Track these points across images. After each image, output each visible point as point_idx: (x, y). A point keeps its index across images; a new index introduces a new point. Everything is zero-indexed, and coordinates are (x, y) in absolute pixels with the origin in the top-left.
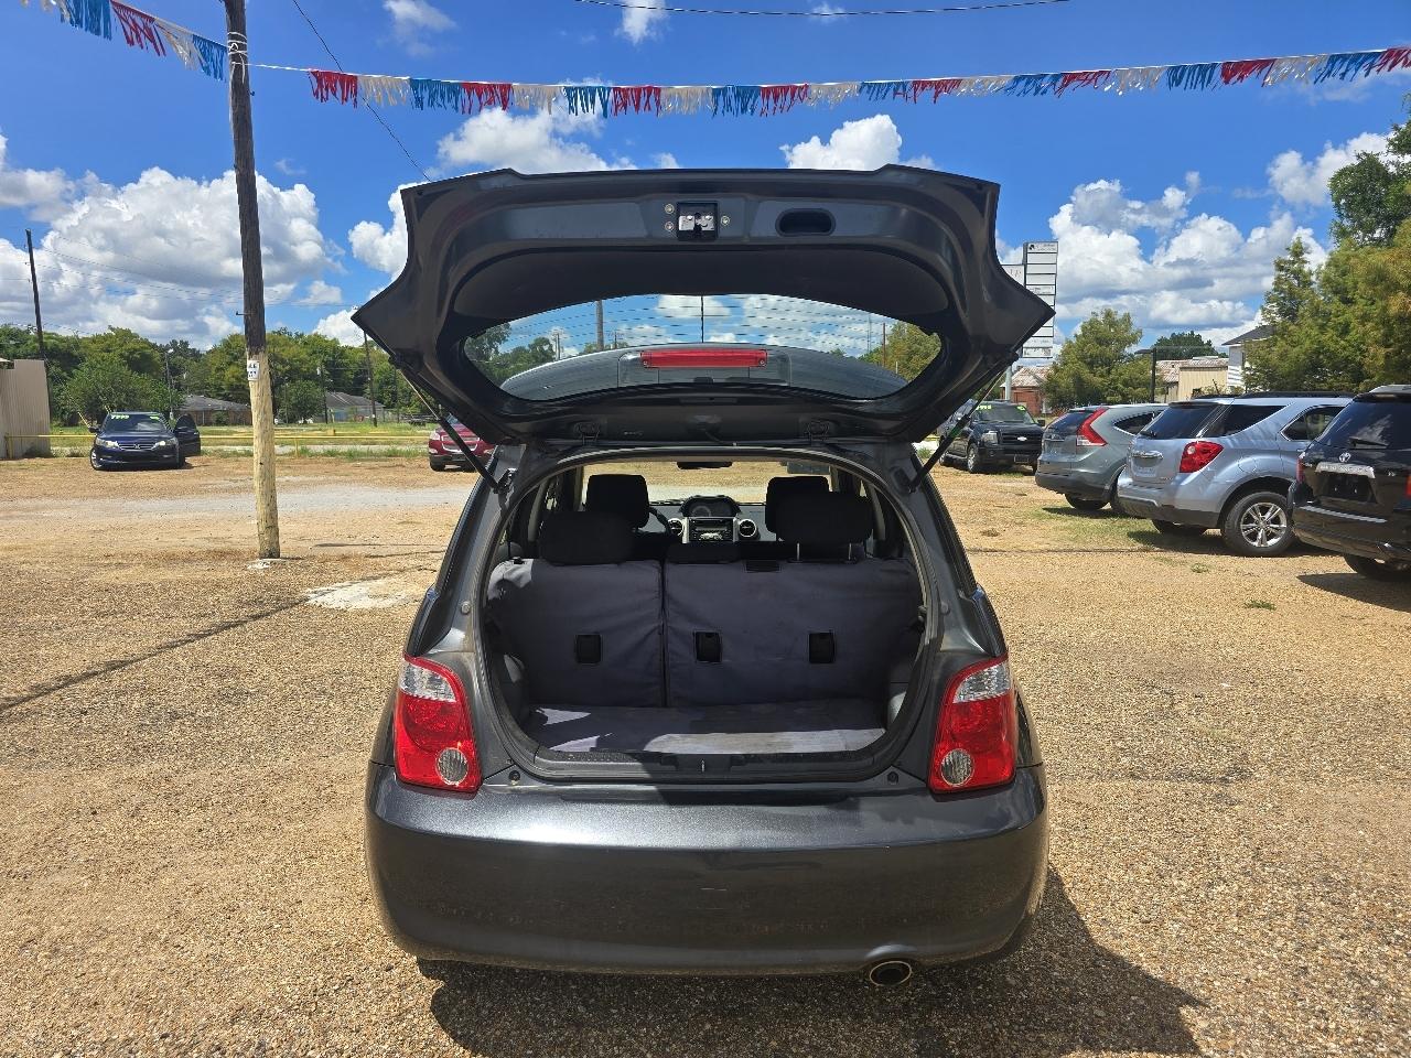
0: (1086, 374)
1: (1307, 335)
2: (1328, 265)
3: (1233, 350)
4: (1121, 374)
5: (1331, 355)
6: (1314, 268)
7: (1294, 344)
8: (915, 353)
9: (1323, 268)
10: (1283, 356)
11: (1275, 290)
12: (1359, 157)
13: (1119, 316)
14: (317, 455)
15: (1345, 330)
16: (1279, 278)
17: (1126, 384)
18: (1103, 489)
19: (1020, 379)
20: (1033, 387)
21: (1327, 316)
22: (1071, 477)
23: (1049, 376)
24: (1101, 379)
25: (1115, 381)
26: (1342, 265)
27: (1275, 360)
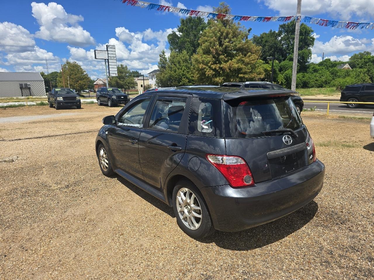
0: (119, 81)
1: (168, 73)
2: (170, 56)
3: (150, 76)
4: (127, 81)
5: (173, 77)
6: (167, 57)
7: (166, 74)
8: (72, 74)
9: (169, 57)
10: (164, 77)
11: (160, 61)
12: (172, 32)
13: (124, 66)
15: (175, 72)
16: (161, 59)
17: (128, 83)
19: (99, 82)
20: (103, 84)
21: (171, 68)
24: (123, 82)
25: (126, 83)
26: (172, 57)
27: (162, 78)
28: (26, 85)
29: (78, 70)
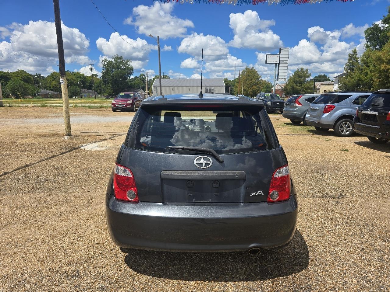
0: (295, 86)
1: (357, 75)
2: (363, 56)
3: (336, 80)
4: (305, 86)
5: (363, 81)
6: (359, 57)
7: (352, 78)
8: (248, 79)
10: (349, 82)
11: (348, 63)
12: (373, 25)
13: (305, 70)
14: (79, 107)
15: (367, 74)
16: (349, 59)
17: (306, 89)
18: (301, 118)
19: (277, 87)
20: (280, 90)
21: (362, 70)
22: (293, 115)
23: (285, 86)
24: (299, 87)
25: (303, 88)
26: (367, 56)
27: (347, 83)
28: (210, 90)
29: (254, 75)
